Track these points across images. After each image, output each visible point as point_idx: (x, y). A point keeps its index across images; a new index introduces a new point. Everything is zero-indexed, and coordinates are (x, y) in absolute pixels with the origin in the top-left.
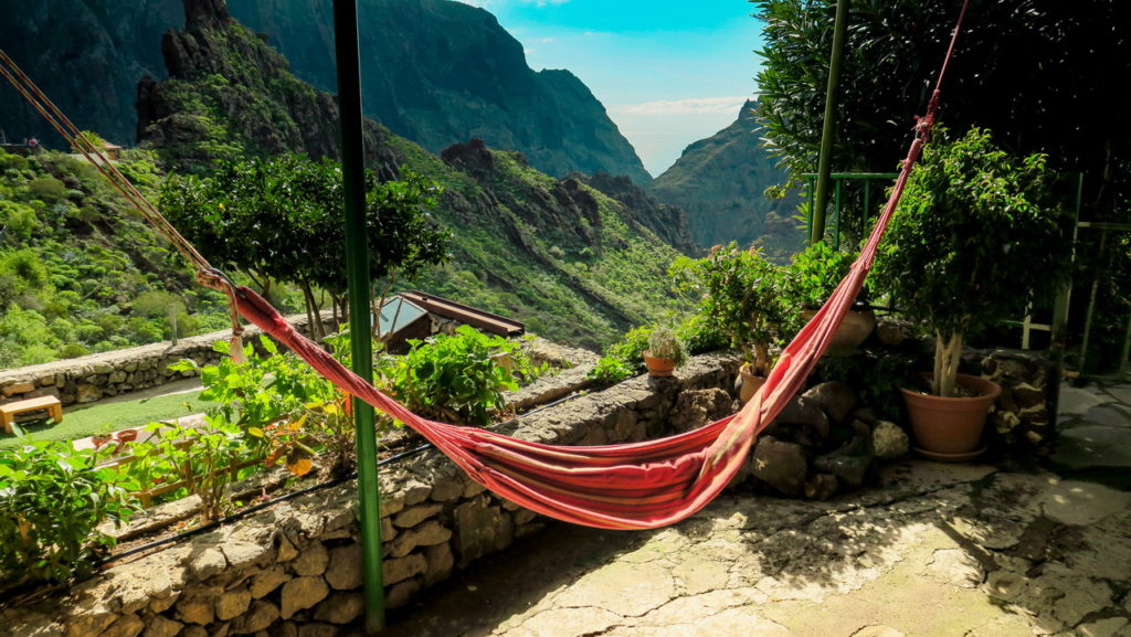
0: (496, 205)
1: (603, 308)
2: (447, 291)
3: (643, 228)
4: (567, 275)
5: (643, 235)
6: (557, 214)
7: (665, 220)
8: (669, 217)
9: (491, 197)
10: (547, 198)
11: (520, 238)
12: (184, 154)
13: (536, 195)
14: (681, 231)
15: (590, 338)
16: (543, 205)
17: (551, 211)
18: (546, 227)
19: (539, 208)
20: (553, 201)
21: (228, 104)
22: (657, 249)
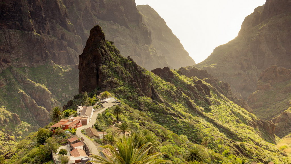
0: (182, 93)
1: (223, 130)
2: (196, 131)
3: (222, 95)
4: (209, 118)
5: (222, 98)
6: (198, 94)
7: (222, 88)
8: (224, 86)
9: (180, 91)
10: (194, 88)
11: (192, 106)
12: (117, 92)
13: (190, 88)
14: (229, 92)
15: (235, 143)
16: (193, 91)
17: (196, 93)
18: (195, 99)
19: (192, 92)
20: (196, 90)
21: (119, 72)
22: (228, 103)
